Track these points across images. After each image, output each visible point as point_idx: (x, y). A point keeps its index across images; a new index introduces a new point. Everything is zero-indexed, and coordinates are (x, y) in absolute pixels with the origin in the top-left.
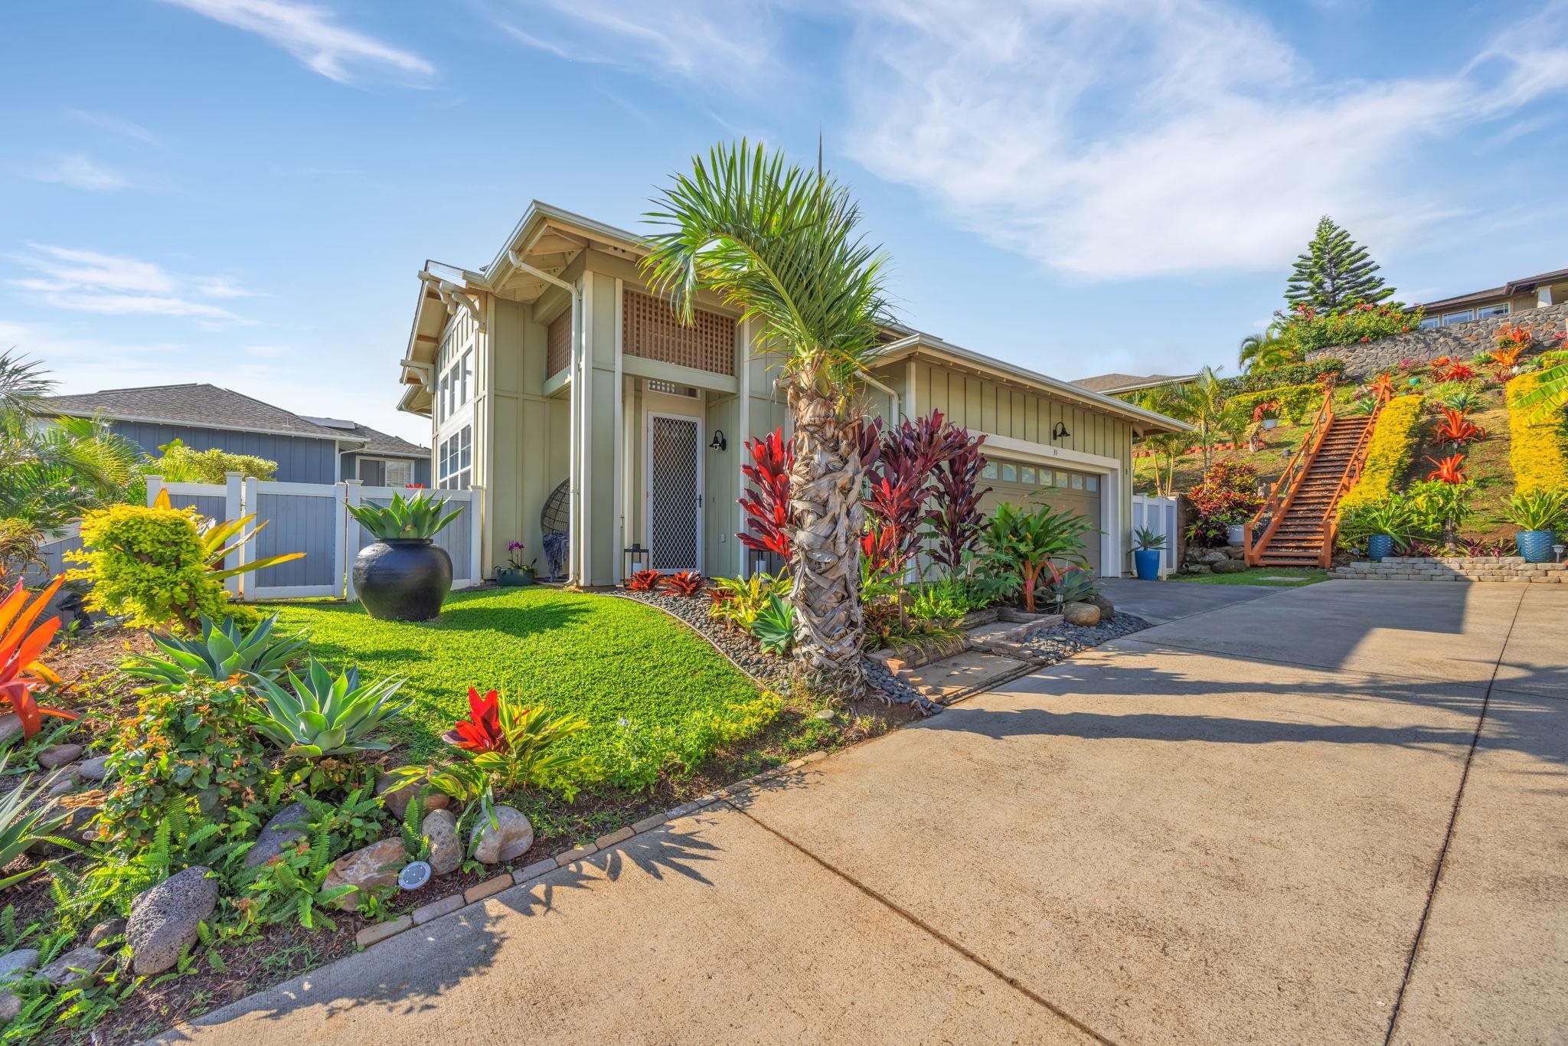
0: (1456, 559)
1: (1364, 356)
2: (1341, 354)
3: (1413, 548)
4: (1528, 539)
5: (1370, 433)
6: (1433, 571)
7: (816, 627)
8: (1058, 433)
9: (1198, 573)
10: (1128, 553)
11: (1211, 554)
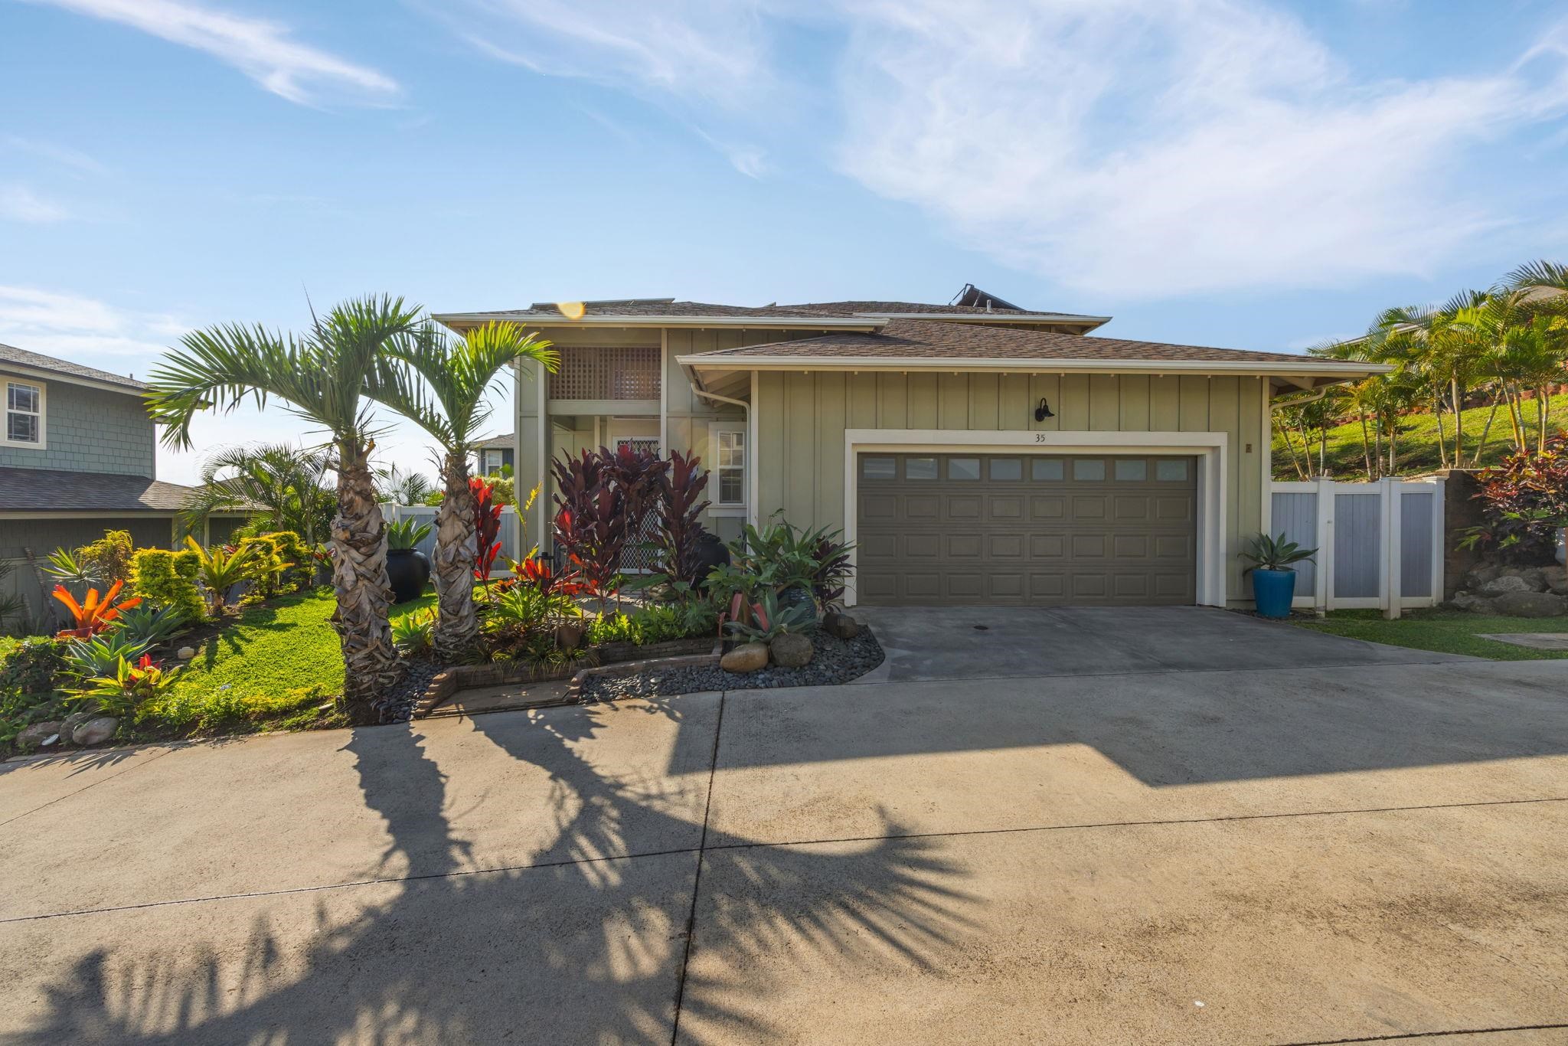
8: (1045, 413)
9: (1465, 610)
10: (1245, 573)
11: (1504, 579)
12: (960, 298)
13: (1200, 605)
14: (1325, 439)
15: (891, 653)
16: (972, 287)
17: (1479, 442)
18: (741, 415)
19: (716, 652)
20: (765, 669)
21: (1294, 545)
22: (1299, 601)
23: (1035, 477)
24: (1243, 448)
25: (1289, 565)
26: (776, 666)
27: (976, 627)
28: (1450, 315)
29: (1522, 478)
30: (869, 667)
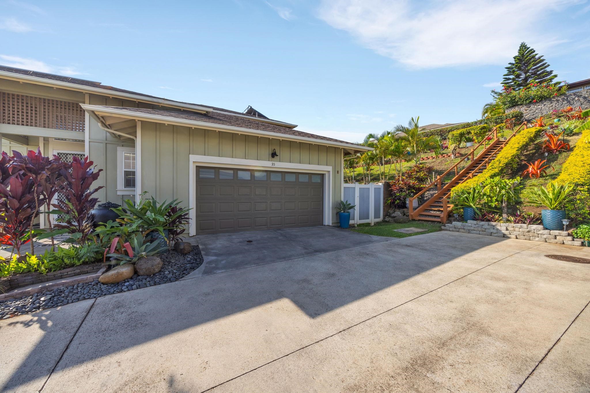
0: (505, 224)
1: (535, 109)
2: (523, 109)
3: (484, 215)
4: (548, 215)
5: (502, 148)
6: (492, 230)
9: (388, 222)
10: (337, 213)
11: (396, 212)
12: (246, 111)
13: (324, 225)
14: (354, 171)
15: (207, 259)
16: (251, 107)
17: (388, 174)
18: (131, 143)
19: (99, 273)
20: (131, 278)
21: (350, 204)
22: (351, 222)
23: (272, 180)
24: (336, 172)
25: (348, 211)
26: (139, 276)
27: (248, 241)
28: (383, 137)
29: (399, 184)
30: (194, 268)
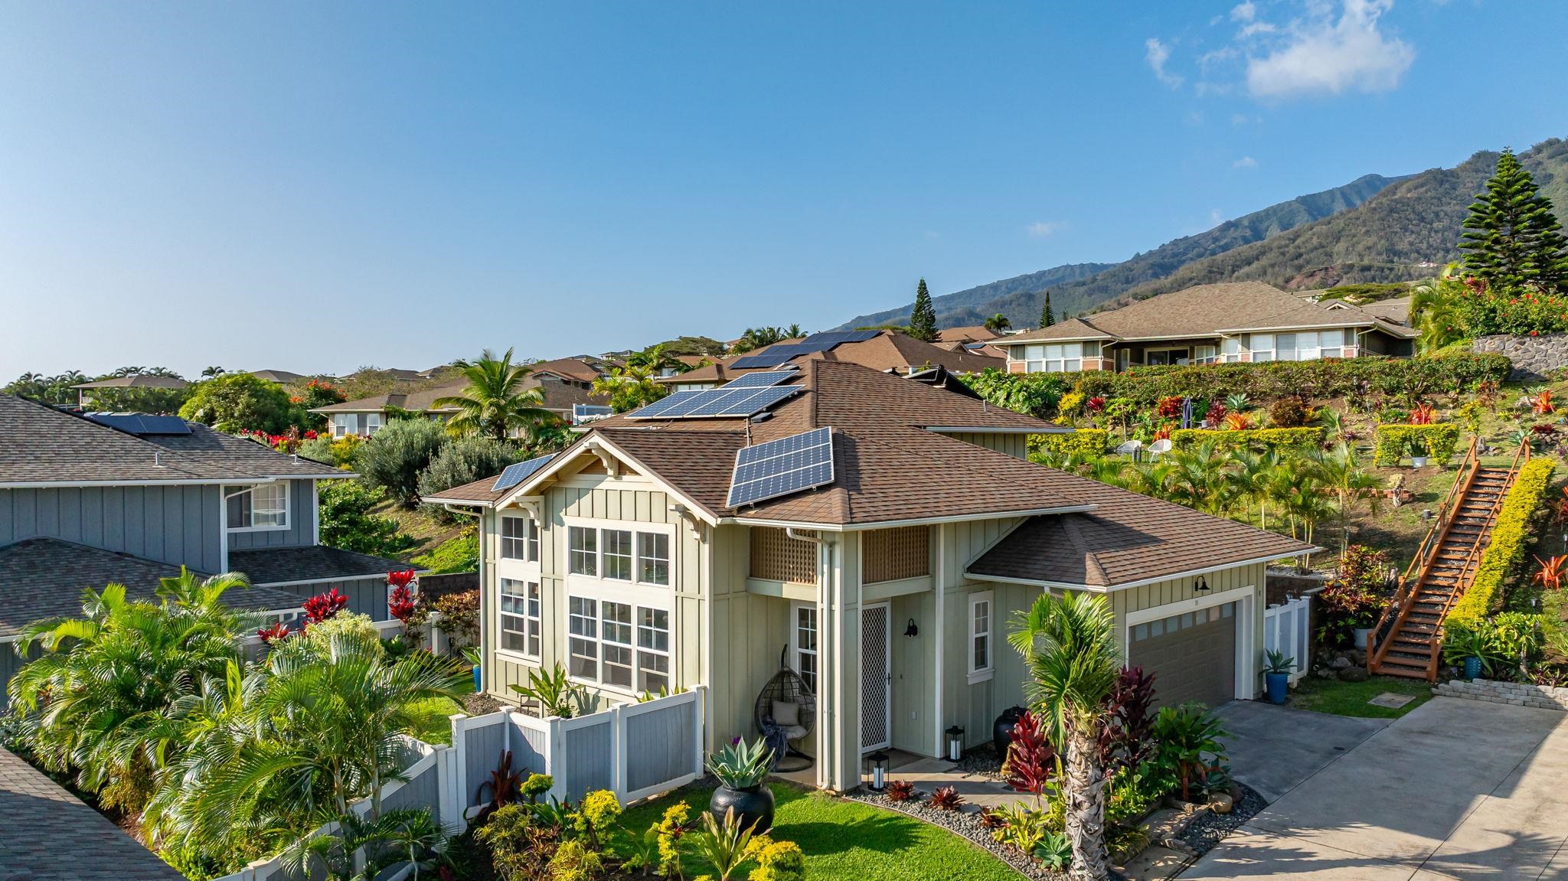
1: (1533, 351)
2: (1509, 345)
3: (1496, 672)
6: (1508, 695)
7: (1087, 861)
8: (1200, 585)
9: (1326, 679)
10: (1260, 675)
11: (1338, 659)
13: (1239, 700)
24: (1258, 593)
25: (1283, 670)
